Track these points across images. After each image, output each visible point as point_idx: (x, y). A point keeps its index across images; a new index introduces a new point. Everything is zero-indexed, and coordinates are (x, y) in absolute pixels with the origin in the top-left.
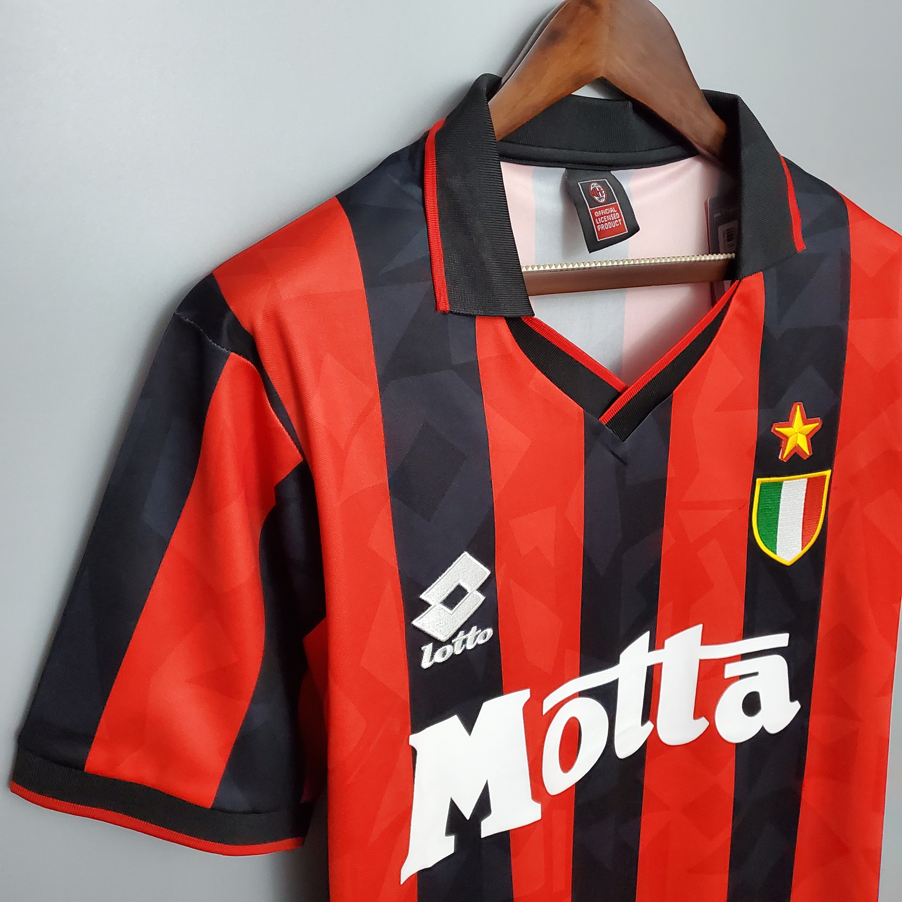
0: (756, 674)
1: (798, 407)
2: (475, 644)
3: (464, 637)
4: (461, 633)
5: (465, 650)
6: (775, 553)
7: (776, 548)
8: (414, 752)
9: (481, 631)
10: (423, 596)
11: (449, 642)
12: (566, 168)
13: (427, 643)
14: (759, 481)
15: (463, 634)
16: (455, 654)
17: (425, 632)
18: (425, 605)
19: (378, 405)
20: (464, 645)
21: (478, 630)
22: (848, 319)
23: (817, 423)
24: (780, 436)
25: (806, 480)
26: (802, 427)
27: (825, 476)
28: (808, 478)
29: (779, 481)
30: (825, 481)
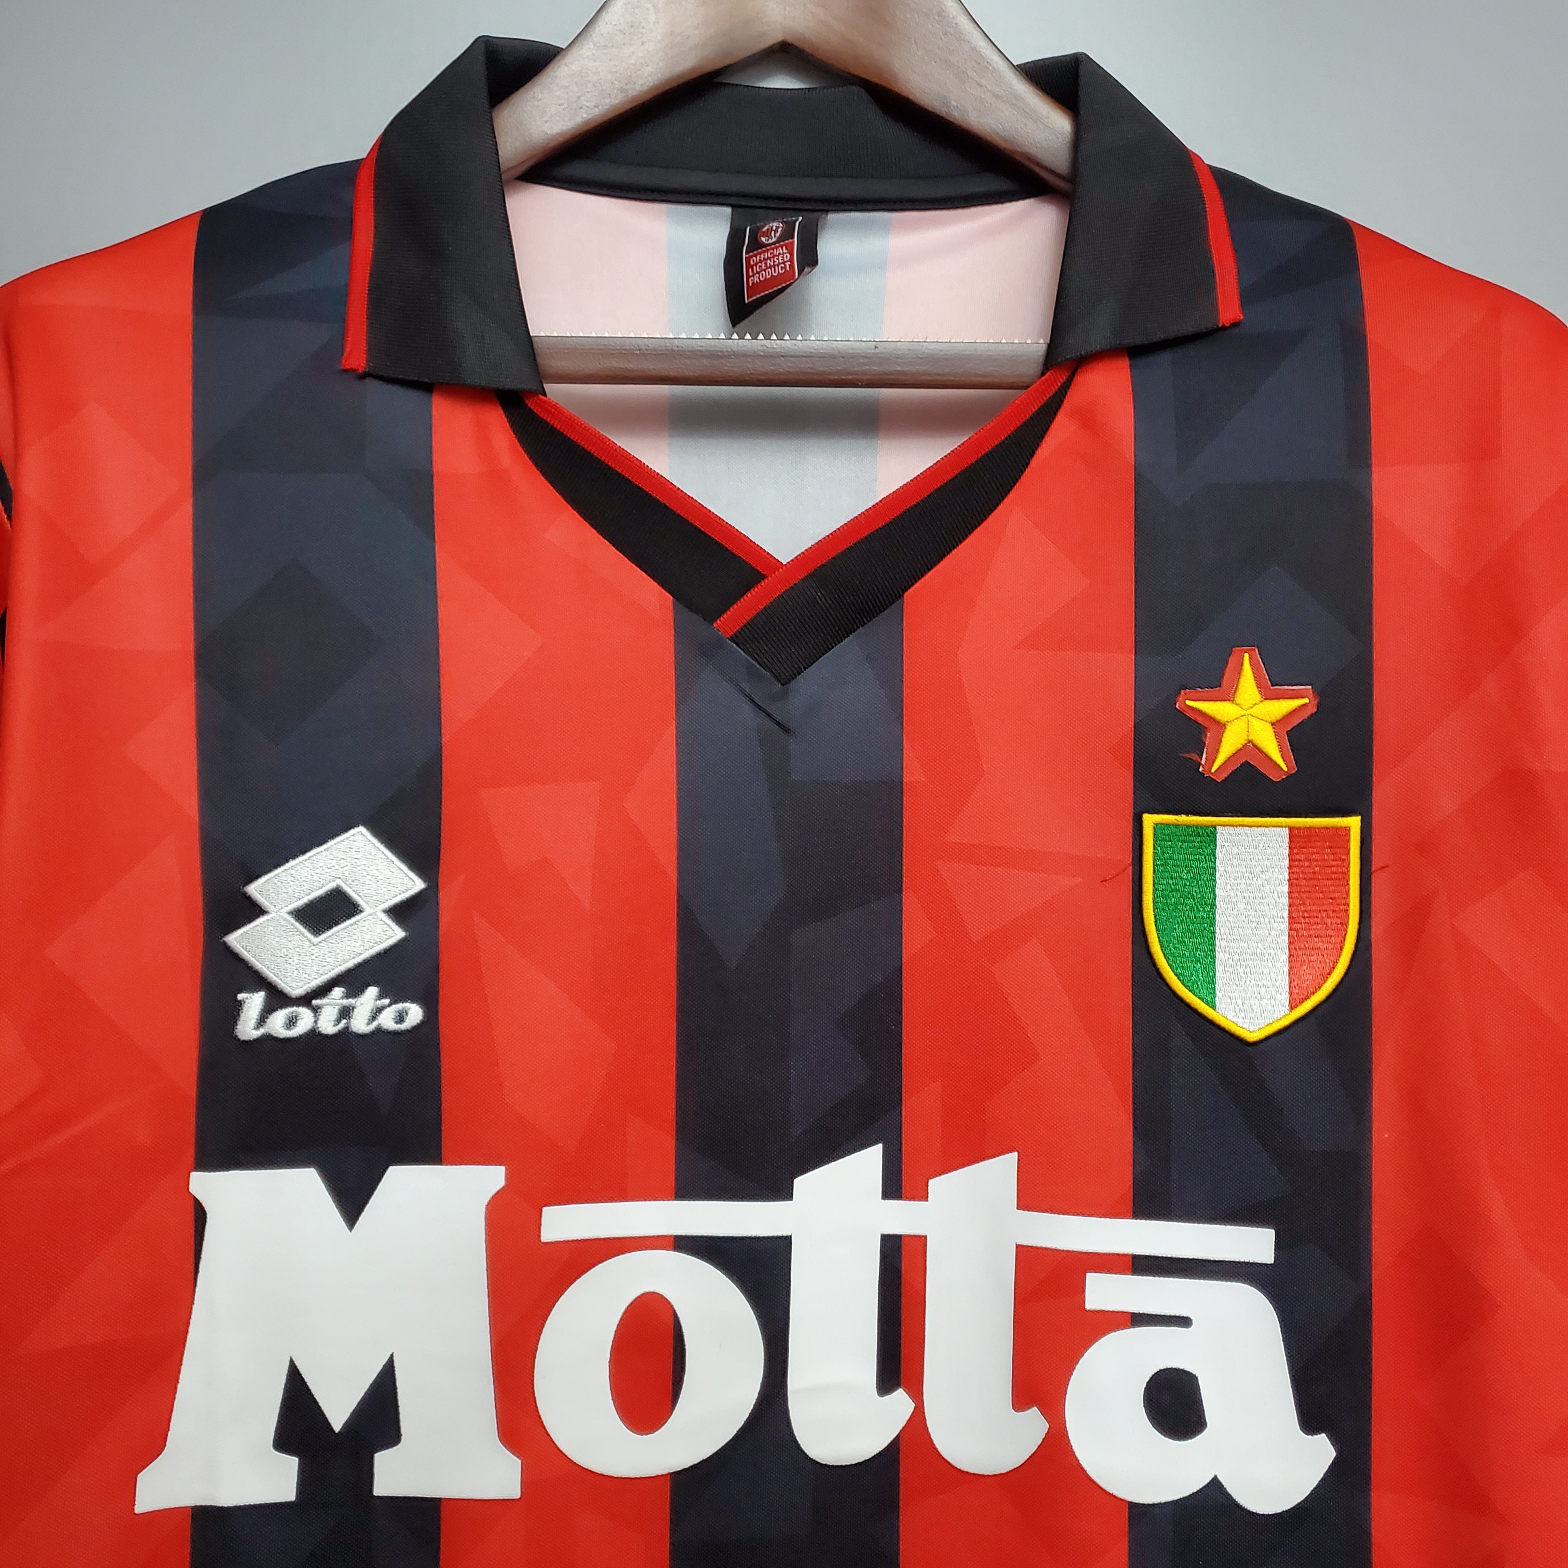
0: (1184, 1322)
1: (1246, 655)
2: (375, 1024)
3: (346, 1002)
4: (338, 992)
5: (346, 1031)
6: (1214, 1007)
7: (1214, 993)
8: (200, 1215)
9: (390, 1005)
10: (254, 889)
11: (306, 1000)
12: (733, 206)
13: (254, 989)
14: (1149, 820)
15: (341, 994)
16: (319, 1032)
17: (250, 965)
18: (255, 910)
19: (186, 511)
20: (344, 1021)
21: (381, 996)
22: (1369, 466)
23: (1303, 697)
24: (1200, 720)
25: (1286, 831)
26: (1261, 705)
27: (1347, 830)
28: (1291, 829)
29: (1204, 827)
30: (1348, 841)
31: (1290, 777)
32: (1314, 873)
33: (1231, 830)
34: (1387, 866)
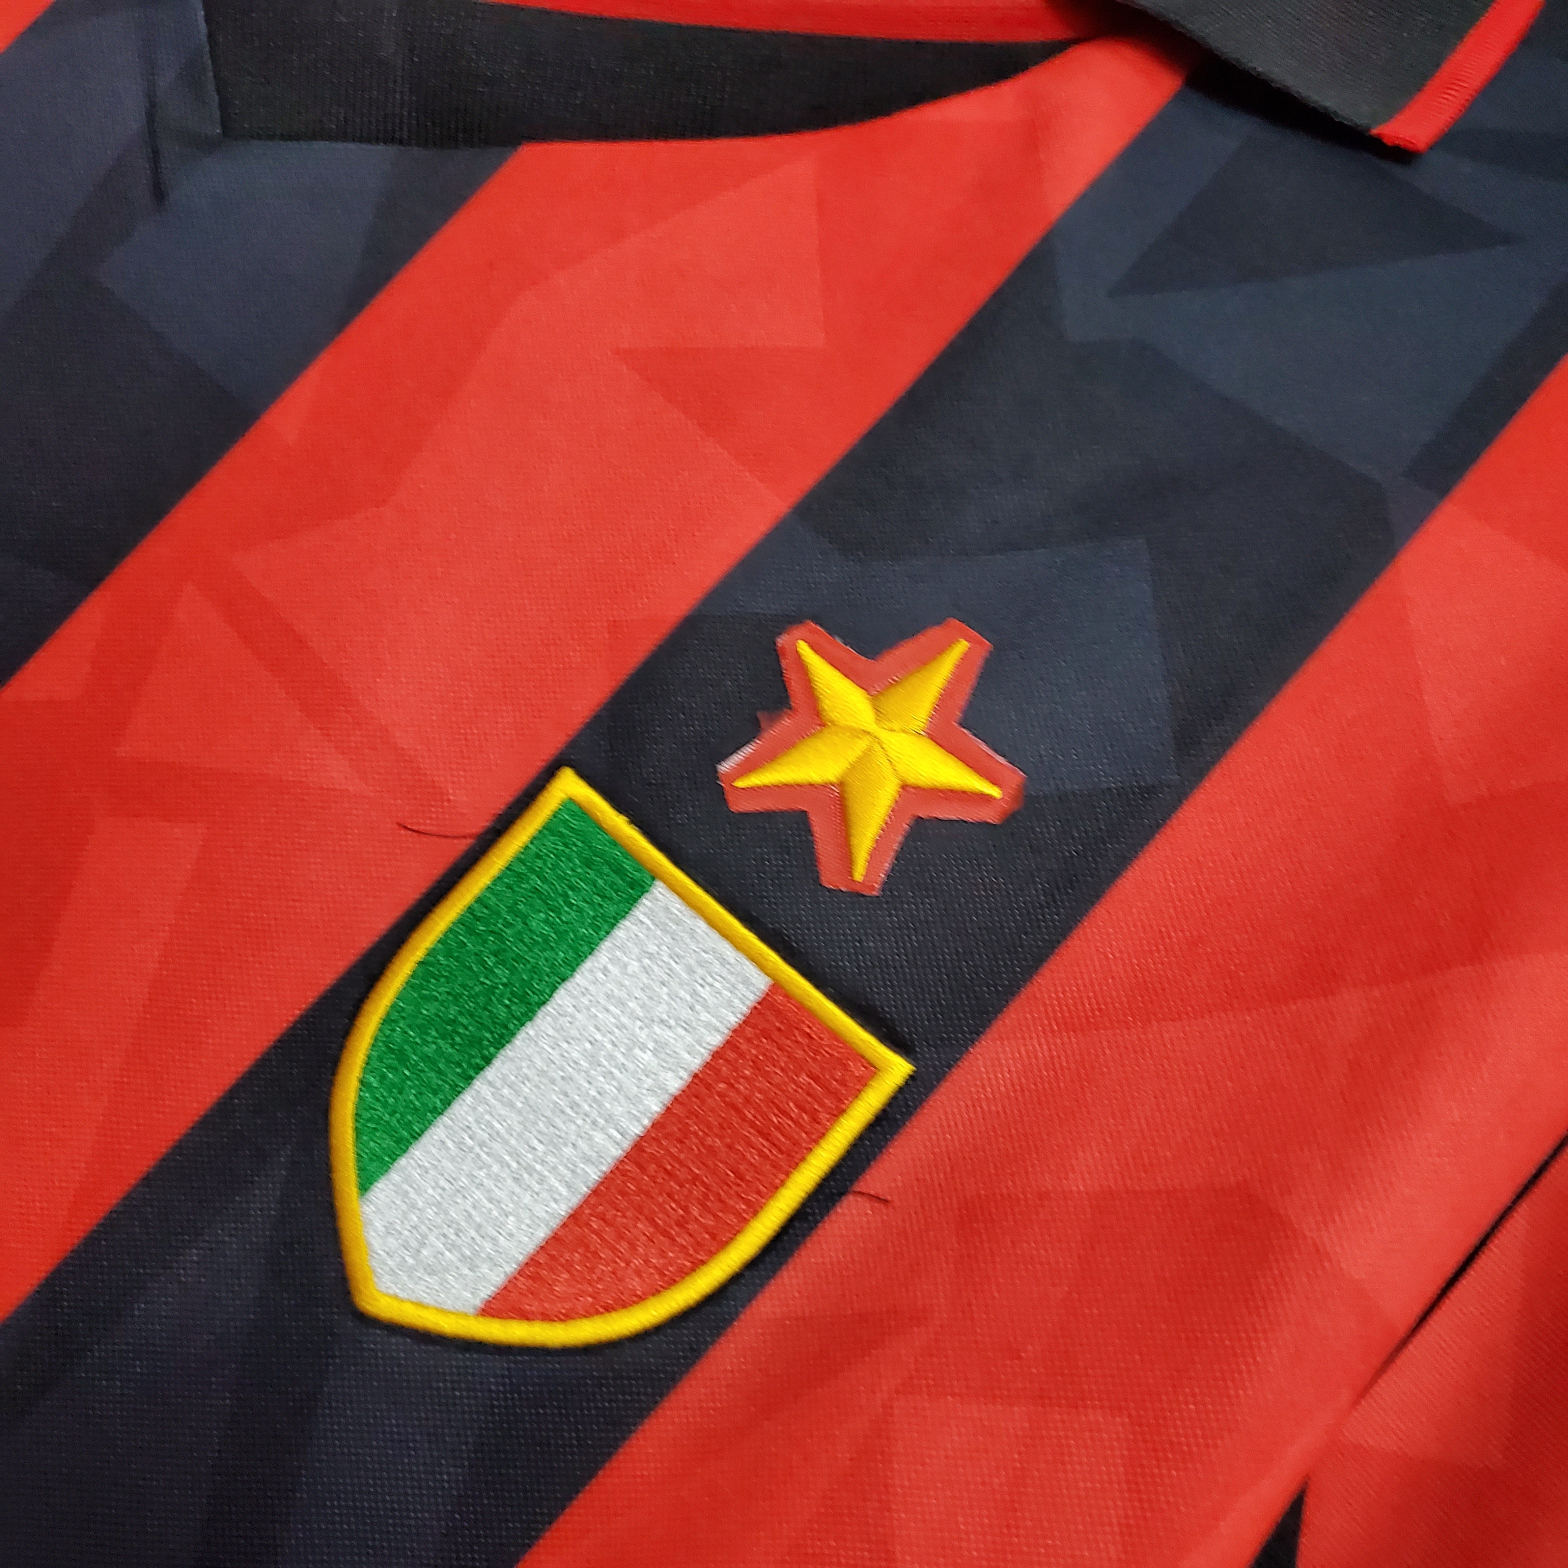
1: (963, 646)
6: (364, 1187)
7: (386, 1168)
14: (567, 786)
22: (1444, 491)
23: (994, 782)
24: (795, 686)
25: (761, 983)
26: (913, 739)
27: (870, 1070)
28: (776, 988)
29: (640, 864)
30: (856, 1094)
31: (856, 896)
32: (747, 1100)
33: (676, 905)
34: (886, 1201)
